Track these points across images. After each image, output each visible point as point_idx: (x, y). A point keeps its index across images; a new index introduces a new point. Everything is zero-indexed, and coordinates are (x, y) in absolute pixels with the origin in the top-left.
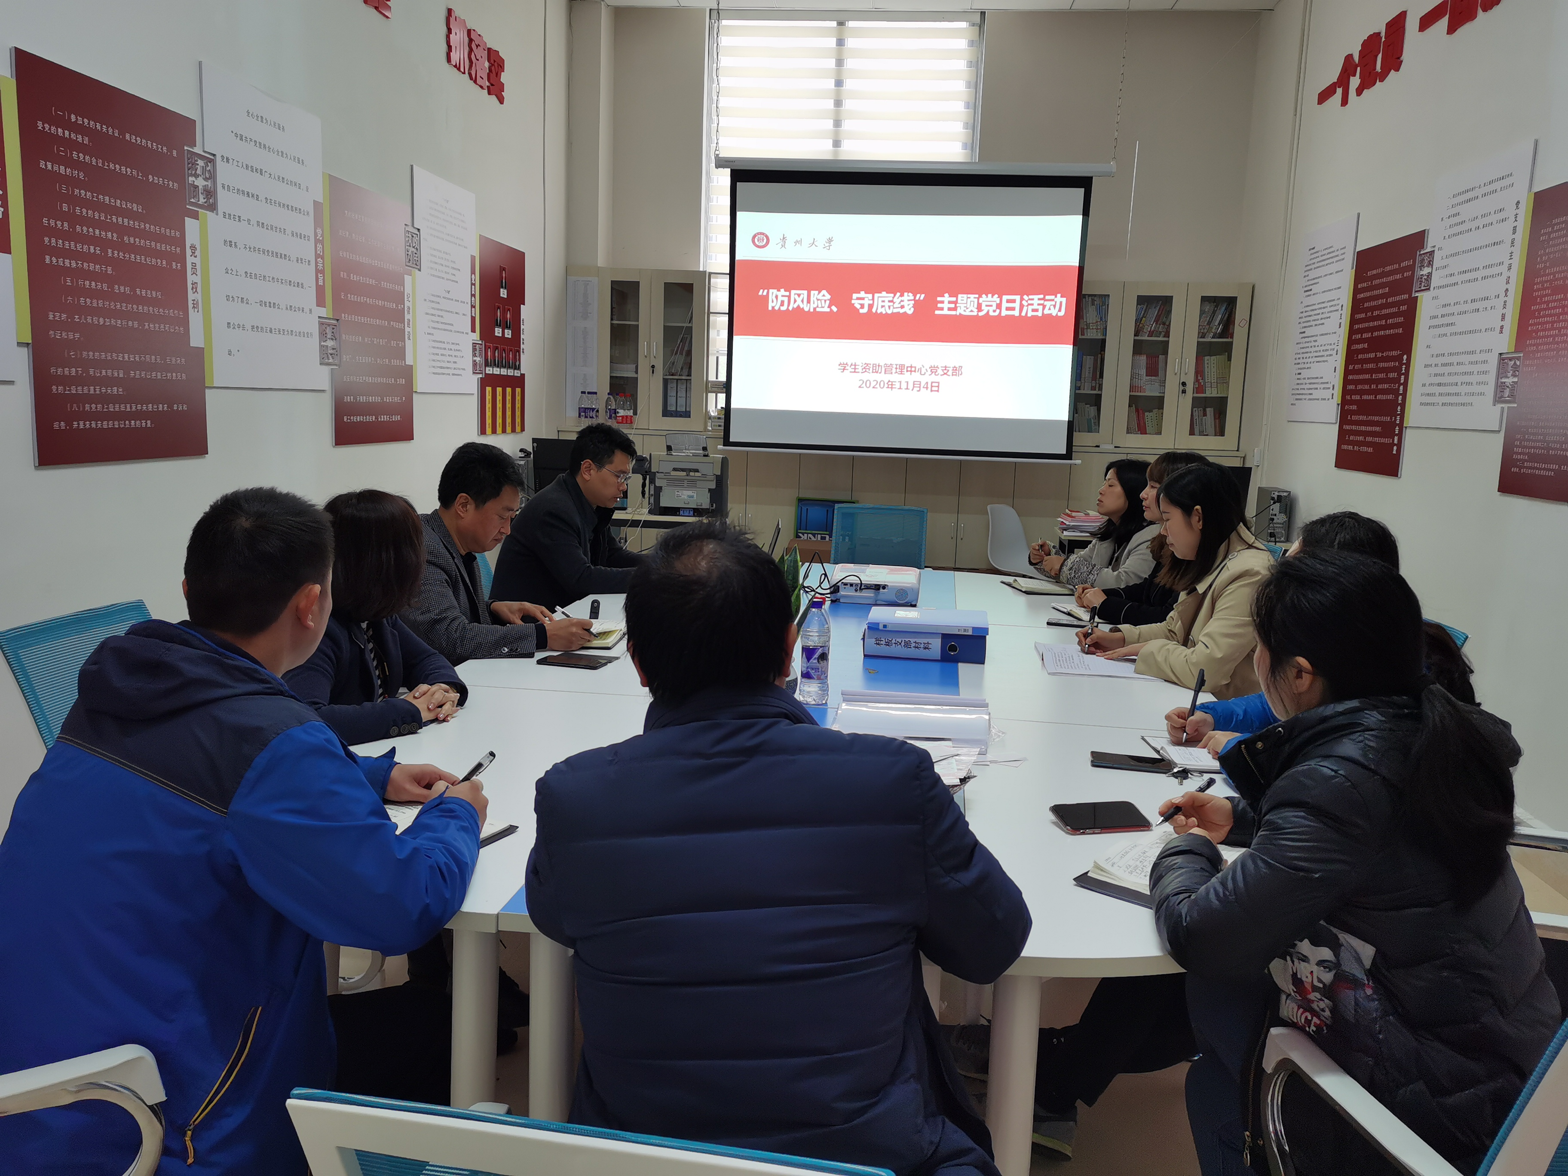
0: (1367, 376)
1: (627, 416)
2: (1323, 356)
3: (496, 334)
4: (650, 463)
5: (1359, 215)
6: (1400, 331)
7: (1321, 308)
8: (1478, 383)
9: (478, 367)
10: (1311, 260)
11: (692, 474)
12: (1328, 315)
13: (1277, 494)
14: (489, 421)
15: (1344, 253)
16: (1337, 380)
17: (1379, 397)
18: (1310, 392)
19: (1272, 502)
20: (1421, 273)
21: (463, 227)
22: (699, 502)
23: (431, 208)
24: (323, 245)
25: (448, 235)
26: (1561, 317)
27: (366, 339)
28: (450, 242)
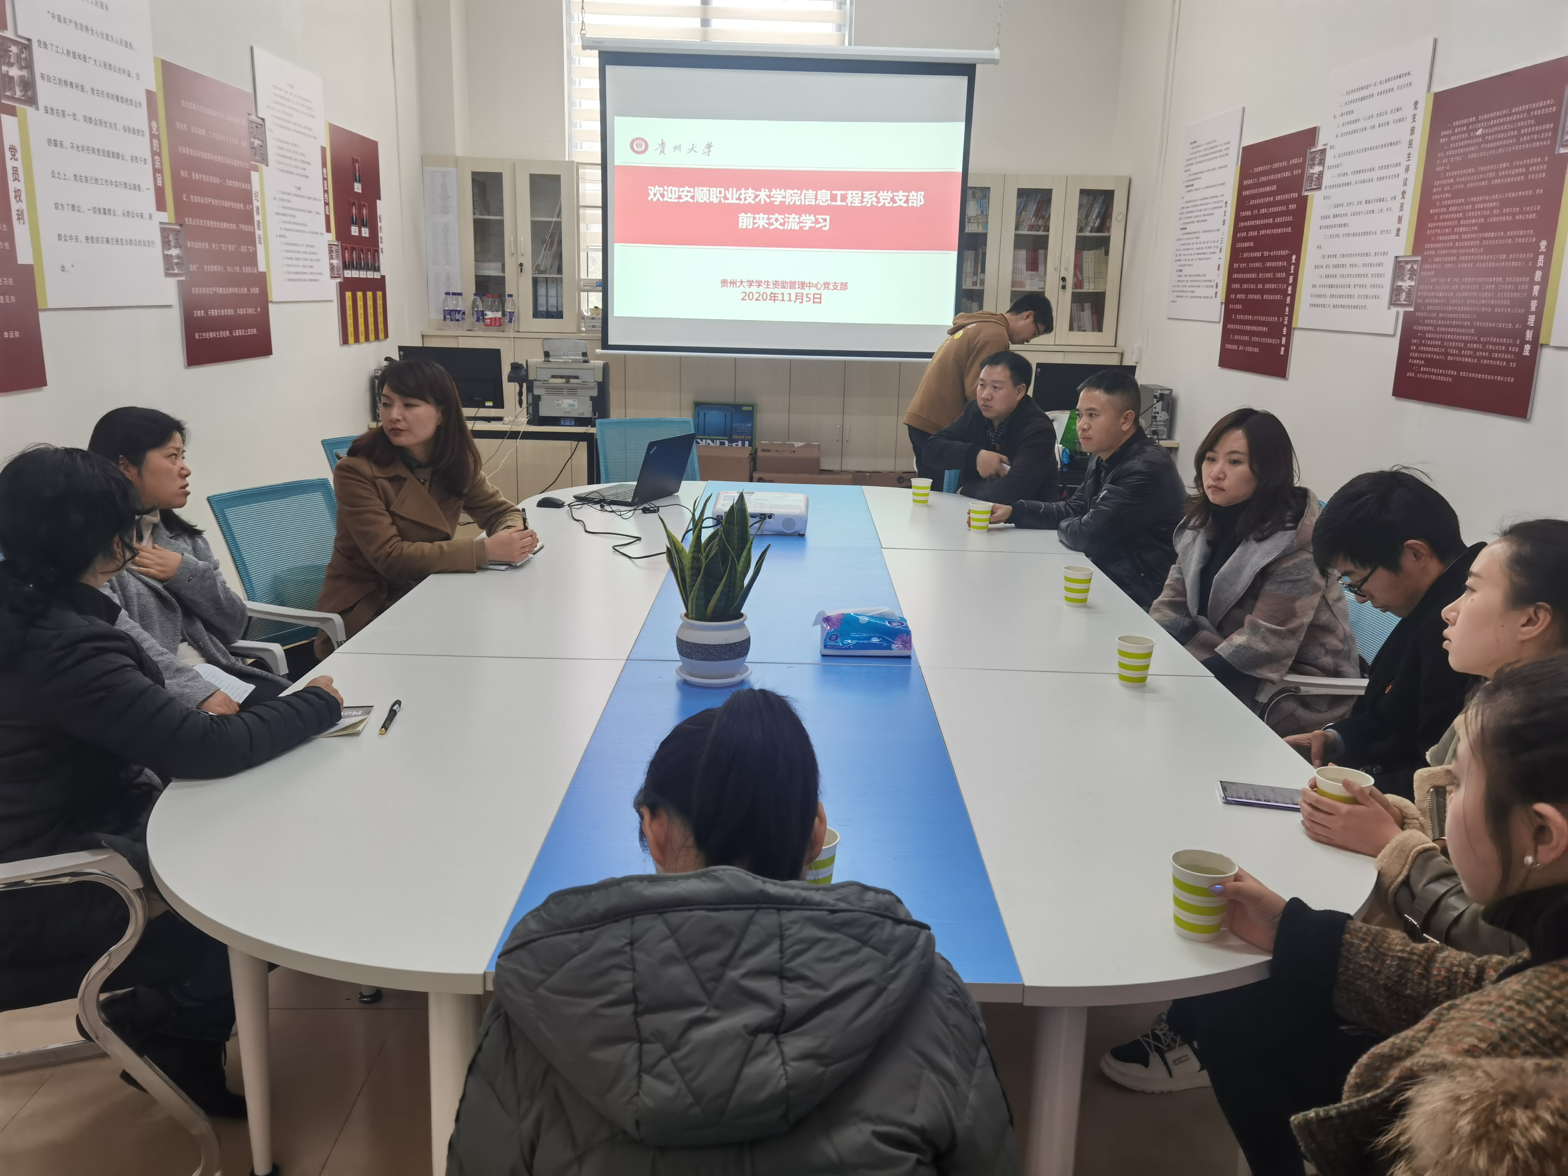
0: (1253, 276)
1: (495, 318)
2: (1204, 254)
3: (353, 233)
4: (527, 370)
5: (1244, 109)
6: (1289, 230)
7: (1203, 204)
8: (1373, 286)
9: (336, 271)
10: (1192, 154)
11: (572, 381)
12: (1211, 211)
13: (1159, 392)
14: (351, 329)
15: (1228, 148)
16: (1221, 278)
17: (1266, 297)
18: (1192, 289)
19: (1155, 400)
20: (1312, 171)
21: (310, 115)
22: (581, 411)
23: (275, 94)
24: (159, 140)
25: (295, 124)
26: (1462, 222)
27: (213, 245)
28: (298, 132)
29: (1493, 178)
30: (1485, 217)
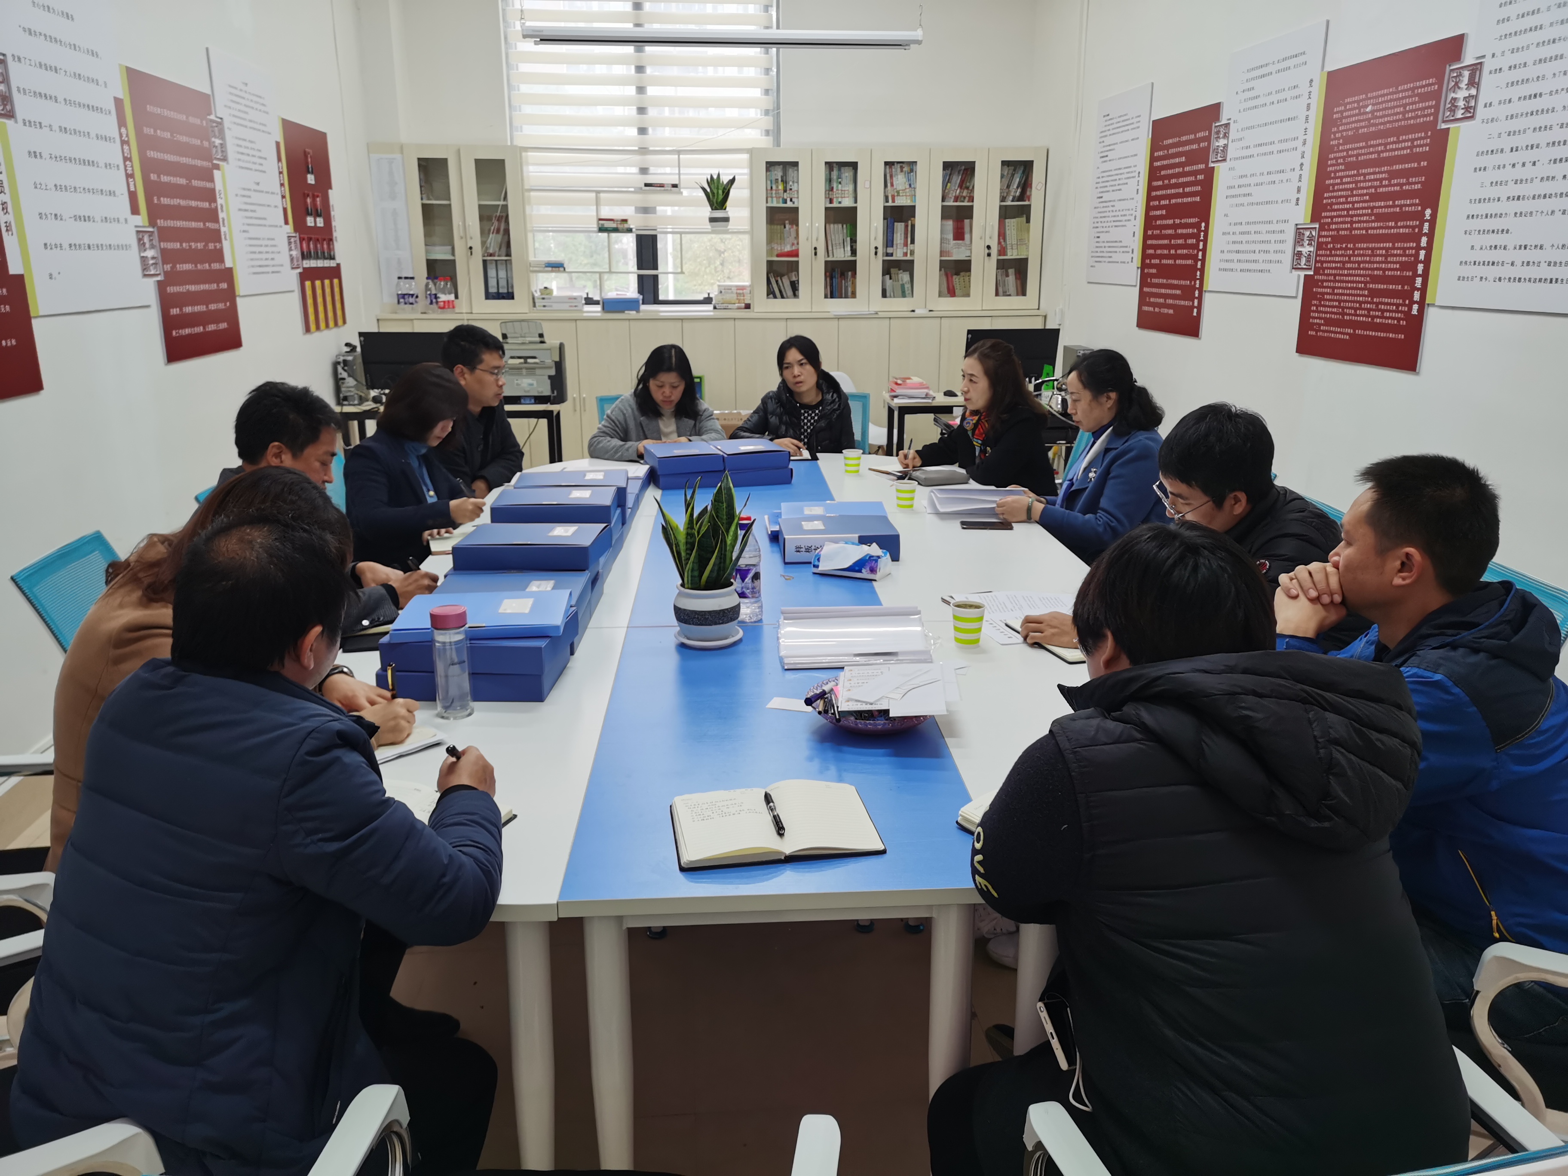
0: (1166, 242)
1: (448, 301)
2: (1120, 221)
3: (309, 224)
5: (1152, 84)
6: (1198, 199)
7: (1117, 175)
8: (1276, 252)
9: (295, 261)
10: (1106, 126)
11: (529, 360)
12: (1125, 181)
14: (312, 318)
15: (1139, 122)
16: (1136, 244)
17: (1178, 262)
18: (1110, 254)
20: (1217, 144)
21: (265, 112)
22: (540, 389)
23: (231, 93)
24: (129, 145)
25: (250, 121)
26: (1354, 192)
27: (184, 245)
28: (254, 129)
29: (1382, 152)
30: (1376, 188)
